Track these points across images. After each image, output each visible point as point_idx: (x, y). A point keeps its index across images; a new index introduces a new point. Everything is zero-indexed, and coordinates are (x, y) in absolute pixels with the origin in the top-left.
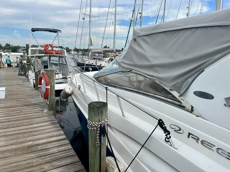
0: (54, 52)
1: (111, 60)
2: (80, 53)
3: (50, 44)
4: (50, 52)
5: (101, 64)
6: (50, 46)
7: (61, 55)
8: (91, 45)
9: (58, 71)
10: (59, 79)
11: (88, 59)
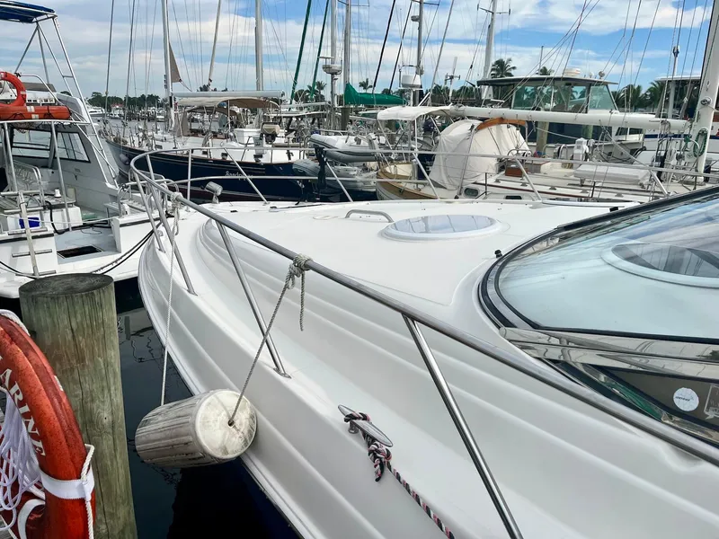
0: (31, 109)
1: (267, 135)
2: (117, 112)
3: (6, 74)
4: (14, 108)
5: (226, 155)
6: (6, 84)
7: (67, 123)
8: (176, 77)
9: (58, 194)
10: (68, 230)
11: (168, 136)
